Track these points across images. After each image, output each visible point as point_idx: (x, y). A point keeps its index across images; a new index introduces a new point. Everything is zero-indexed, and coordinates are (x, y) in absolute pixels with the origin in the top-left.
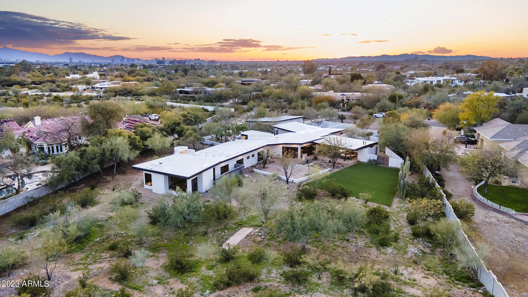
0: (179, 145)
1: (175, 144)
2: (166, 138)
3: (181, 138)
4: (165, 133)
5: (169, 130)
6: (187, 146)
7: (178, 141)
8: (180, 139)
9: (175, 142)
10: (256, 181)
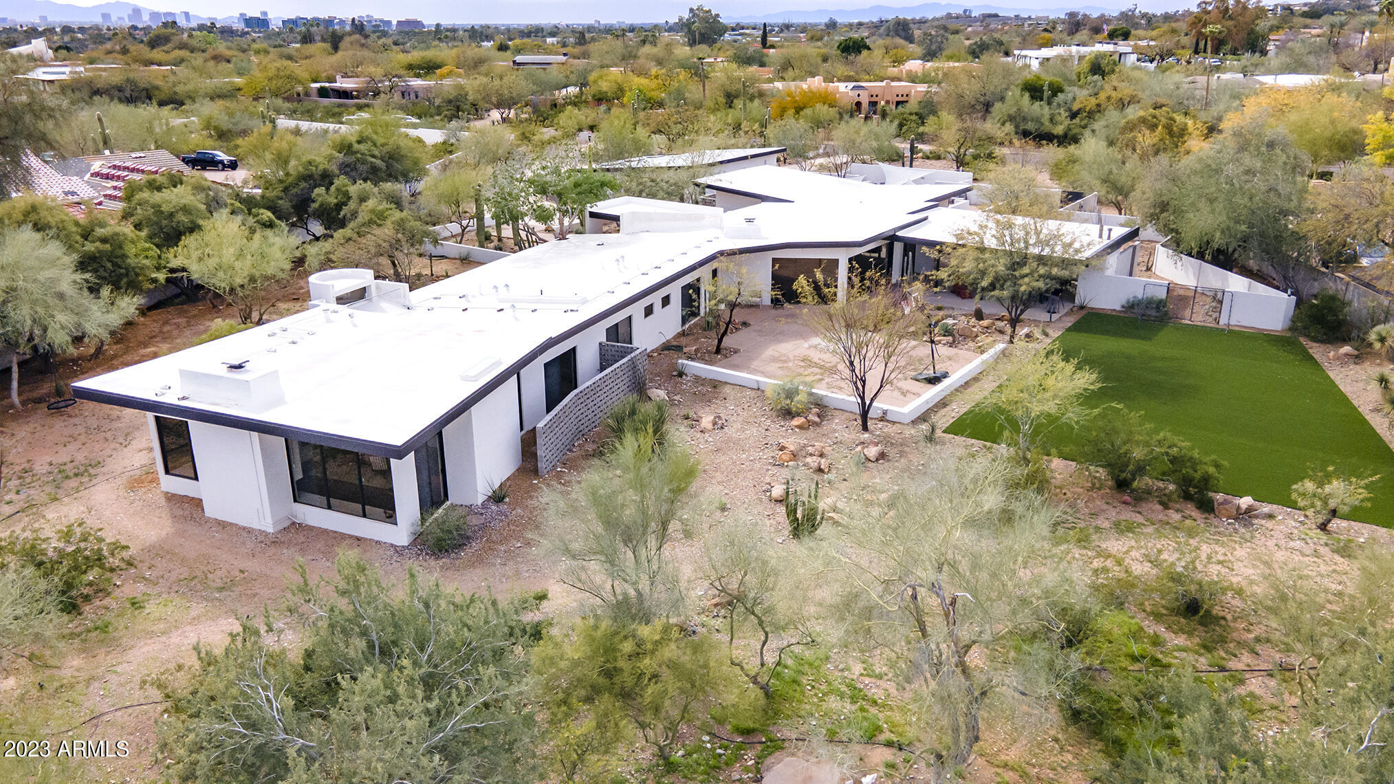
0: (327, 263)
1: (312, 261)
2: (269, 232)
3: (339, 234)
4: (267, 215)
5: (284, 204)
6: (366, 266)
7: (327, 245)
8: (332, 237)
9: (313, 251)
10: (715, 424)
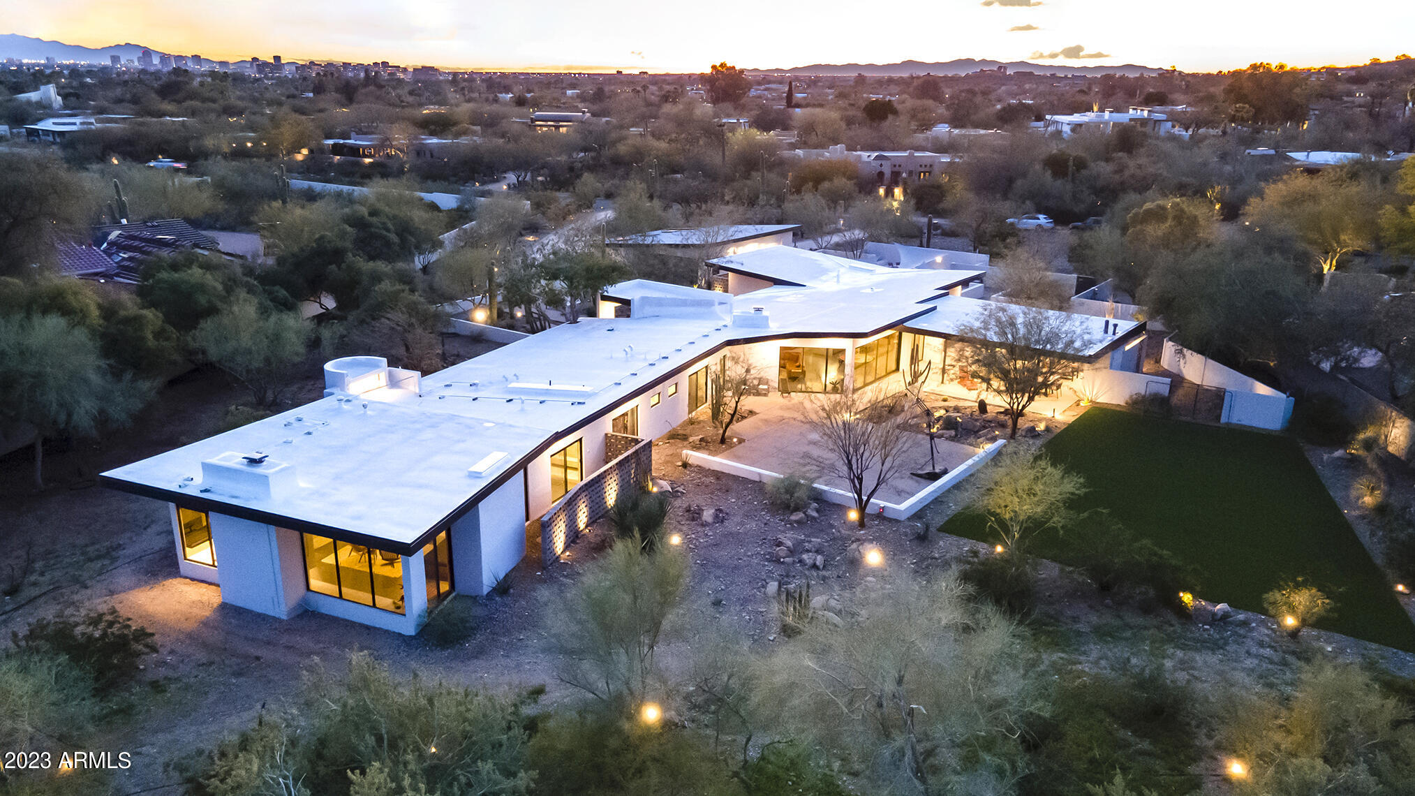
0: (344, 349)
1: (326, 346)
2: (284, 312)
5: (300, 278)
6: (380, 353)
7: (339, 328)
8: (346, 317)
9: (328, 333)
10: (716, 516)
